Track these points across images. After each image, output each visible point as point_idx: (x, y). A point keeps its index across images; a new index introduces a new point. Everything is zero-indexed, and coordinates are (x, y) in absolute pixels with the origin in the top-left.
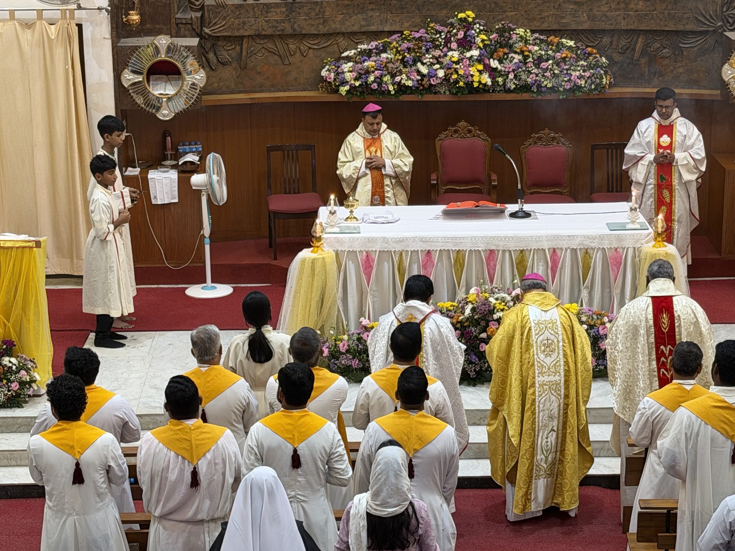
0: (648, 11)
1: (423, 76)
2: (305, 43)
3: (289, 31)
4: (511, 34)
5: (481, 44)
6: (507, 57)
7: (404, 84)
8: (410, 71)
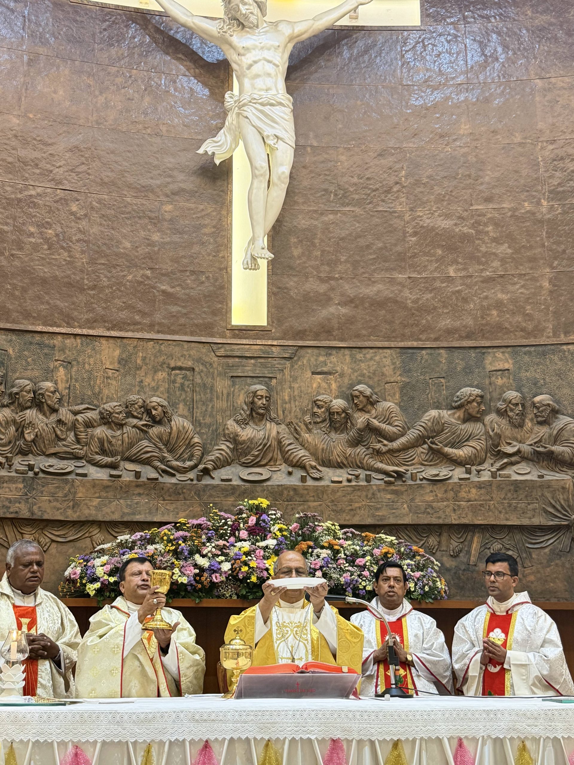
0: (484, 500)
1: (202, 570)
2: (46, 533)
3: (25, 514)
4: (315, 525)
5: (278, 533)
6: (312, 552)
7: (177, 581)
8: (185, 565)
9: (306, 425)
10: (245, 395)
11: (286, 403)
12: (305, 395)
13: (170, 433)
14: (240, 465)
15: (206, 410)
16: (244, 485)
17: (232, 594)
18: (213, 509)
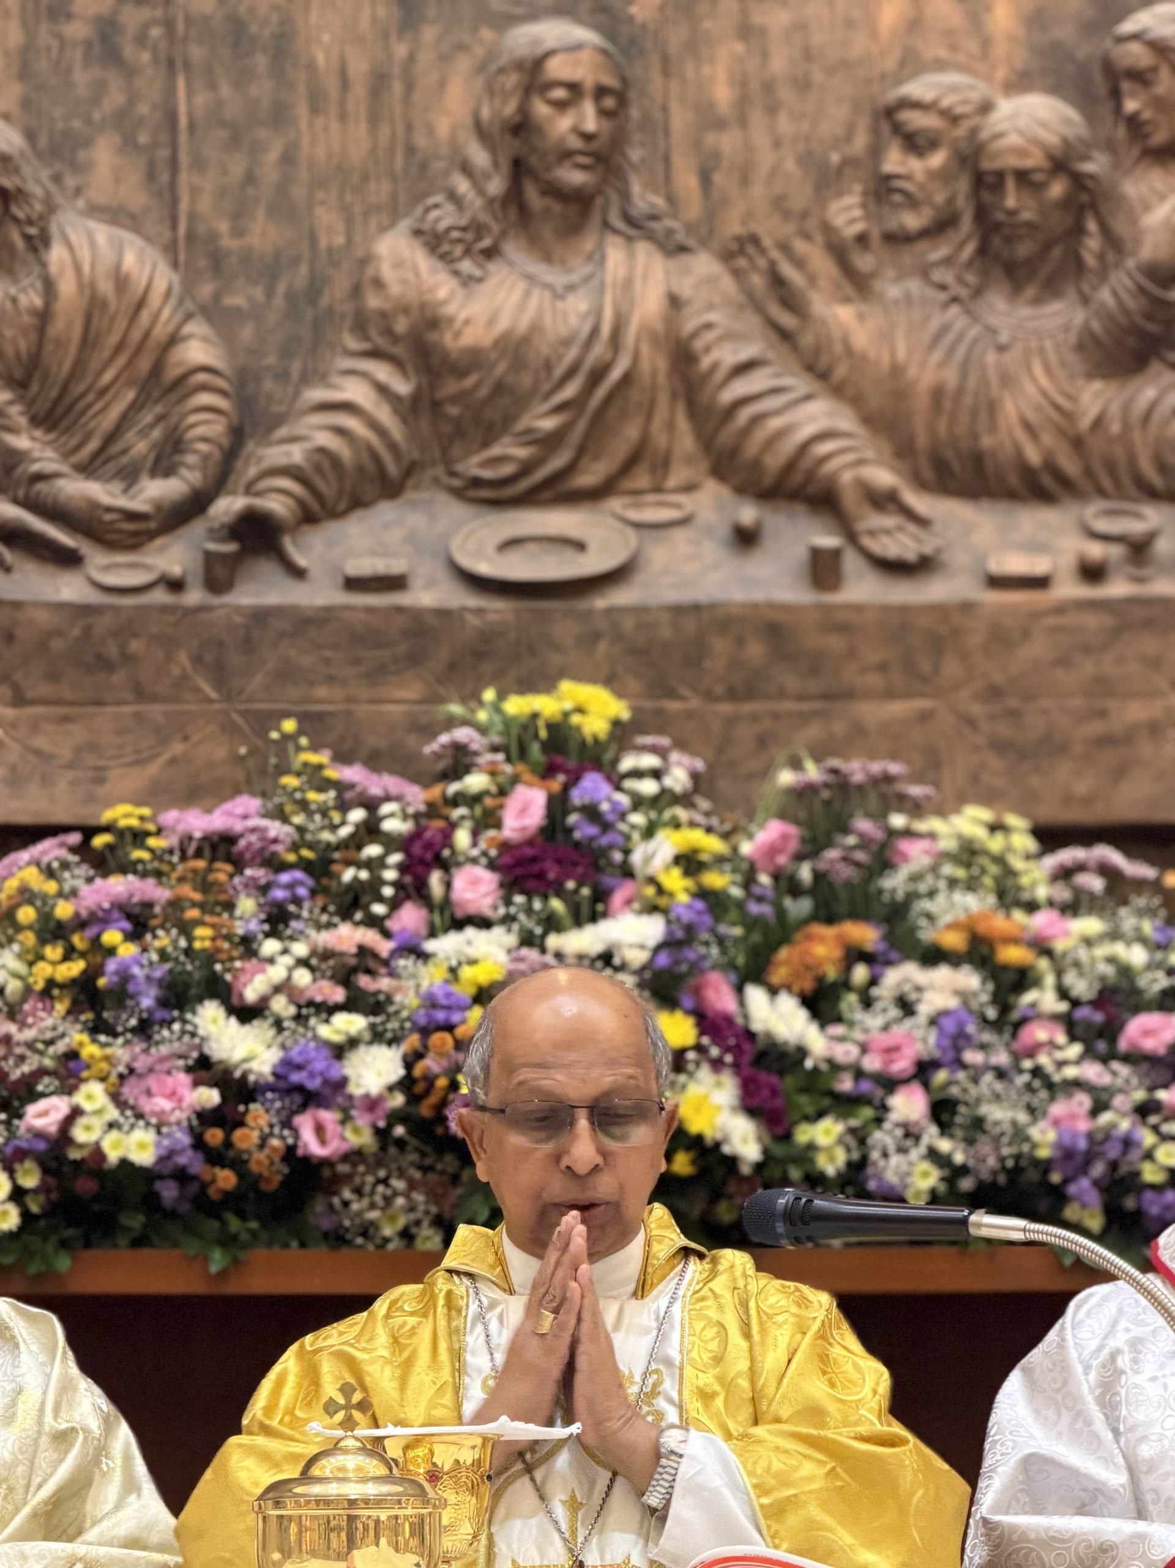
1: (239, 1089)
4: (893, 834)
5: (676, 882)
6: (874, 981)
7: (98, 1153)
8: (140, 1065)
9: (839, 252)
10: (479, 83)
11: (720, 124)
12: (831, 71)
13: (44, 316)
14: (459, 493)
15: (250, 179)
16: (480, 611)
17: (418, 1223)
18: (299, 749)
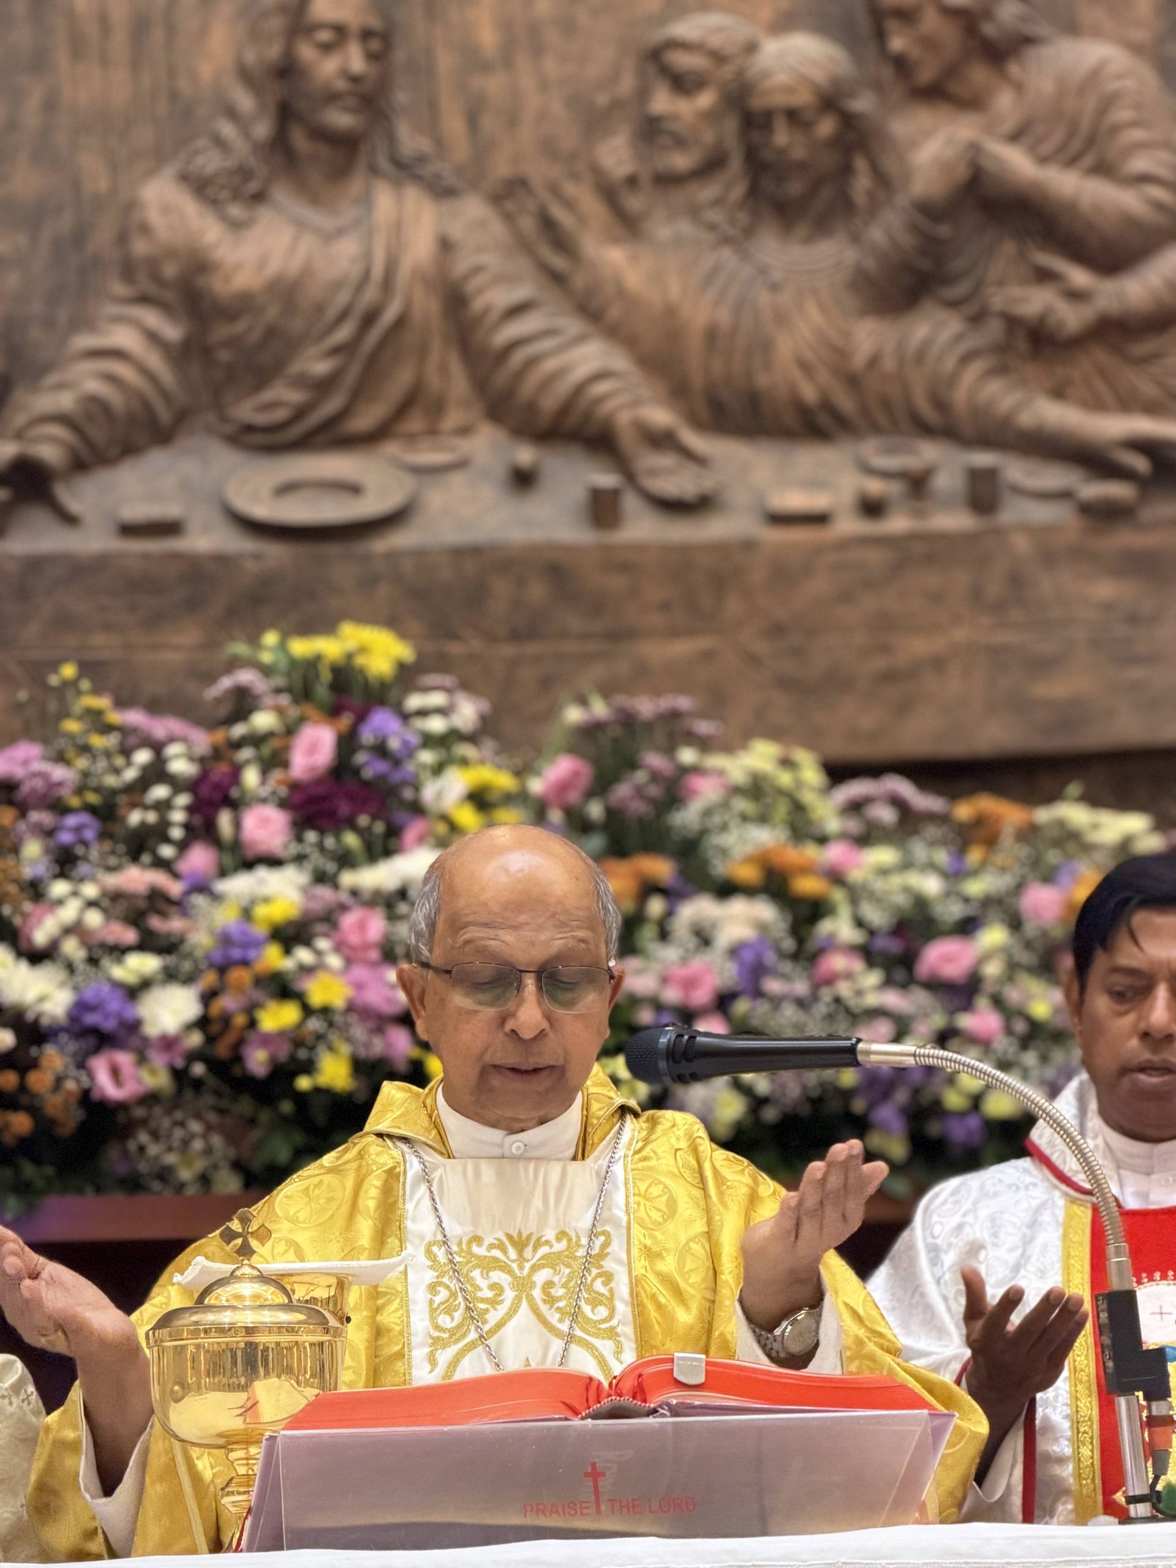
1: (32, 1031)
4: (685, 771)
5: (468, 818)
6: (669, 914)
9: (609, 194)
12: (596, 13)
14: (230, 439)
15: (11, 124)
16: (257, 557)
17: (215, 1167)
18: (79, 693)
